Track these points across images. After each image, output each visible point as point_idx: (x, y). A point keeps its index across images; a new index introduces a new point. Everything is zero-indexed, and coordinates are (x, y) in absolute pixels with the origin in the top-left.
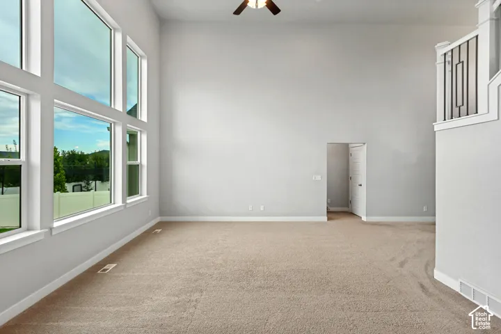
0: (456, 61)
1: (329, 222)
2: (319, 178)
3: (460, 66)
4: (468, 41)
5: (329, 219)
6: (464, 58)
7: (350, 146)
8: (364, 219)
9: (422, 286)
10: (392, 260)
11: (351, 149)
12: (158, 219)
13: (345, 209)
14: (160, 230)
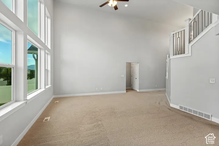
0: (177, 37)
1: (127, 93)
2: (123, 76)
3: (179, 38)
4: (181, 31)
5: (127, 92)
6: (180, 36)
7: (131, 64)
8: (138, 91)
9: (169, 109)
10: (156, 102)
11: (132, 65)
12: (53, 97)
13: (130, 88)
14: (58, 101)
